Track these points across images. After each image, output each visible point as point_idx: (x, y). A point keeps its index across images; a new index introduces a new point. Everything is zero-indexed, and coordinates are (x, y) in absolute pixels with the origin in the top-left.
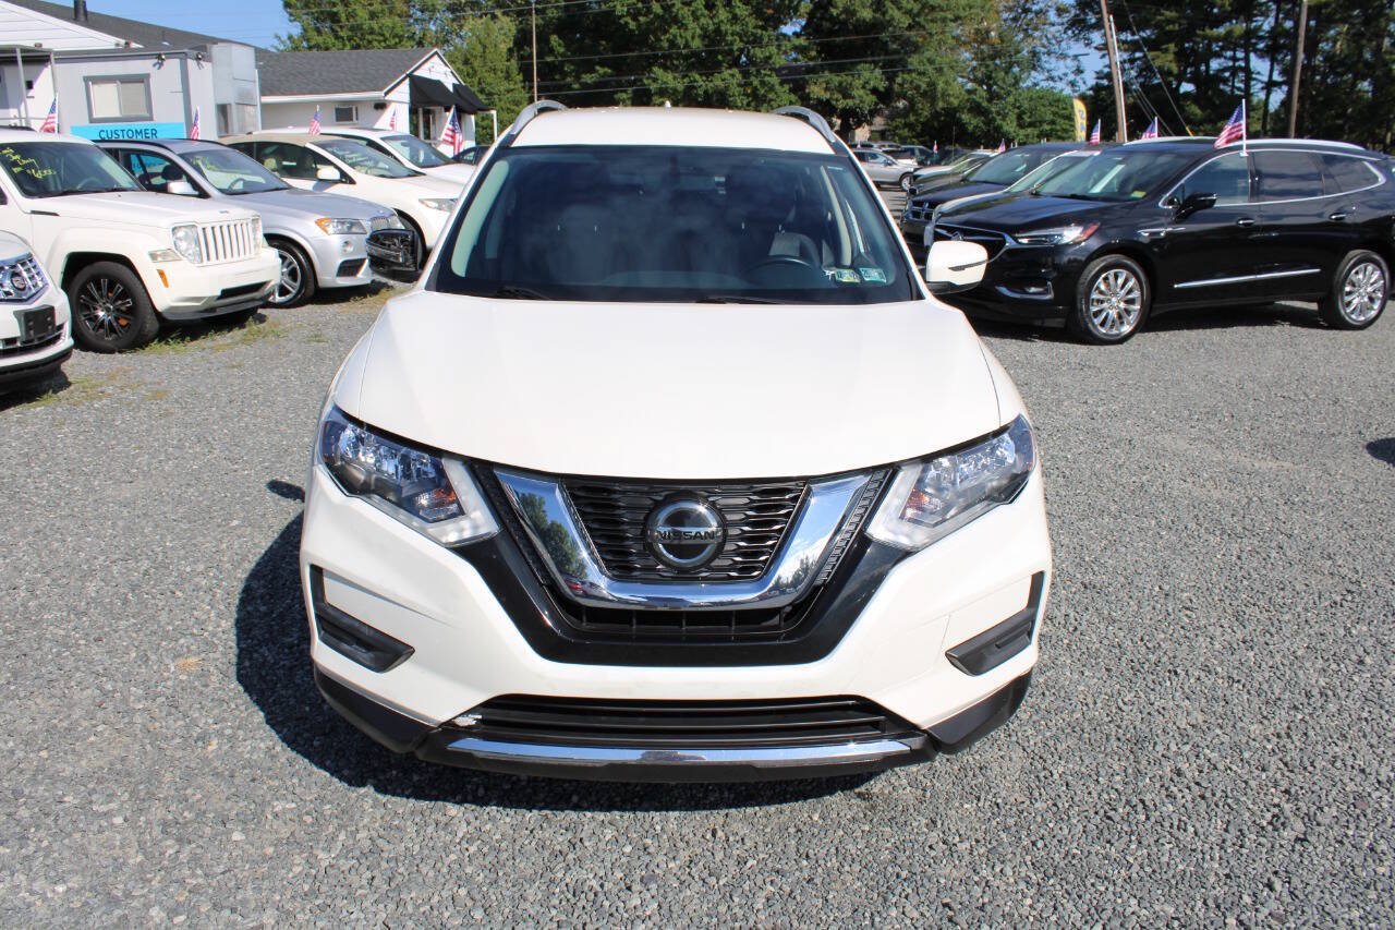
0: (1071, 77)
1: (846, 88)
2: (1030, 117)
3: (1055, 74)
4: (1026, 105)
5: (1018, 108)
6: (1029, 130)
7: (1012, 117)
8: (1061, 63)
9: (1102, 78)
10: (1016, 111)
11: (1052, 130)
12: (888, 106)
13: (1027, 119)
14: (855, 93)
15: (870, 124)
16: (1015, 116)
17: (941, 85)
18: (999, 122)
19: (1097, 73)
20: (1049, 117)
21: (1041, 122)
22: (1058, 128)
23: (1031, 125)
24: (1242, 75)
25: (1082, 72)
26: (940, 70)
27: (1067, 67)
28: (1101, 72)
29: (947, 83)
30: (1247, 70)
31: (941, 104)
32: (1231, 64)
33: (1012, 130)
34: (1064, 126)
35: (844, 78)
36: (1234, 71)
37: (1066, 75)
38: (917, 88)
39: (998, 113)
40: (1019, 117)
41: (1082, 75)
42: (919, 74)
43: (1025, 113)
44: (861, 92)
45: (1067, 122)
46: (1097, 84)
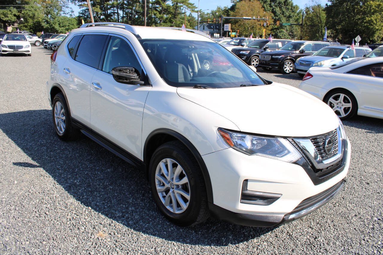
0: (70, 13)
1: (6, 14)
2: (62, 24)
3: (66, 12)
4: (61, 21)
5: (59, 22)
6: (63, 28)
7: (57, 24)
8: (67, 9)
9: (80, 14)
10: (58, 22)
11: (69, 28)
12: (19, 20)
13: (61, 25)
14: (9, 16)
15: (13, 25)
16: (58, 24)
17: (36, 15)
18: (54, 26)
19: (79, 12)
20: (68, 24)
21: (66, 26)
22: (70, 27)
23: (63, 26)
24: (116, 14)
25: (73, 12)
26: (36, 10)
27: (69, 10)
28: (80, 12)
29: (38, 14)
30: (118, 13)
31: (36, 20)
32: (113, 11)
33: (58, 28)
34: (72, 27)
35: (5, 11)
36: (114, 13)
37: (69, 12)
38: (29, 15)
39: (53, 23)
40: (59, 24)
41: (74, 13)
42: (29, 11)
43: (61, 23)
44: (11, 15)
45: (73, 26)
46: (79, 15)
